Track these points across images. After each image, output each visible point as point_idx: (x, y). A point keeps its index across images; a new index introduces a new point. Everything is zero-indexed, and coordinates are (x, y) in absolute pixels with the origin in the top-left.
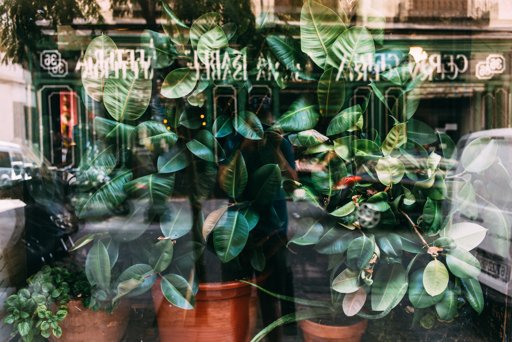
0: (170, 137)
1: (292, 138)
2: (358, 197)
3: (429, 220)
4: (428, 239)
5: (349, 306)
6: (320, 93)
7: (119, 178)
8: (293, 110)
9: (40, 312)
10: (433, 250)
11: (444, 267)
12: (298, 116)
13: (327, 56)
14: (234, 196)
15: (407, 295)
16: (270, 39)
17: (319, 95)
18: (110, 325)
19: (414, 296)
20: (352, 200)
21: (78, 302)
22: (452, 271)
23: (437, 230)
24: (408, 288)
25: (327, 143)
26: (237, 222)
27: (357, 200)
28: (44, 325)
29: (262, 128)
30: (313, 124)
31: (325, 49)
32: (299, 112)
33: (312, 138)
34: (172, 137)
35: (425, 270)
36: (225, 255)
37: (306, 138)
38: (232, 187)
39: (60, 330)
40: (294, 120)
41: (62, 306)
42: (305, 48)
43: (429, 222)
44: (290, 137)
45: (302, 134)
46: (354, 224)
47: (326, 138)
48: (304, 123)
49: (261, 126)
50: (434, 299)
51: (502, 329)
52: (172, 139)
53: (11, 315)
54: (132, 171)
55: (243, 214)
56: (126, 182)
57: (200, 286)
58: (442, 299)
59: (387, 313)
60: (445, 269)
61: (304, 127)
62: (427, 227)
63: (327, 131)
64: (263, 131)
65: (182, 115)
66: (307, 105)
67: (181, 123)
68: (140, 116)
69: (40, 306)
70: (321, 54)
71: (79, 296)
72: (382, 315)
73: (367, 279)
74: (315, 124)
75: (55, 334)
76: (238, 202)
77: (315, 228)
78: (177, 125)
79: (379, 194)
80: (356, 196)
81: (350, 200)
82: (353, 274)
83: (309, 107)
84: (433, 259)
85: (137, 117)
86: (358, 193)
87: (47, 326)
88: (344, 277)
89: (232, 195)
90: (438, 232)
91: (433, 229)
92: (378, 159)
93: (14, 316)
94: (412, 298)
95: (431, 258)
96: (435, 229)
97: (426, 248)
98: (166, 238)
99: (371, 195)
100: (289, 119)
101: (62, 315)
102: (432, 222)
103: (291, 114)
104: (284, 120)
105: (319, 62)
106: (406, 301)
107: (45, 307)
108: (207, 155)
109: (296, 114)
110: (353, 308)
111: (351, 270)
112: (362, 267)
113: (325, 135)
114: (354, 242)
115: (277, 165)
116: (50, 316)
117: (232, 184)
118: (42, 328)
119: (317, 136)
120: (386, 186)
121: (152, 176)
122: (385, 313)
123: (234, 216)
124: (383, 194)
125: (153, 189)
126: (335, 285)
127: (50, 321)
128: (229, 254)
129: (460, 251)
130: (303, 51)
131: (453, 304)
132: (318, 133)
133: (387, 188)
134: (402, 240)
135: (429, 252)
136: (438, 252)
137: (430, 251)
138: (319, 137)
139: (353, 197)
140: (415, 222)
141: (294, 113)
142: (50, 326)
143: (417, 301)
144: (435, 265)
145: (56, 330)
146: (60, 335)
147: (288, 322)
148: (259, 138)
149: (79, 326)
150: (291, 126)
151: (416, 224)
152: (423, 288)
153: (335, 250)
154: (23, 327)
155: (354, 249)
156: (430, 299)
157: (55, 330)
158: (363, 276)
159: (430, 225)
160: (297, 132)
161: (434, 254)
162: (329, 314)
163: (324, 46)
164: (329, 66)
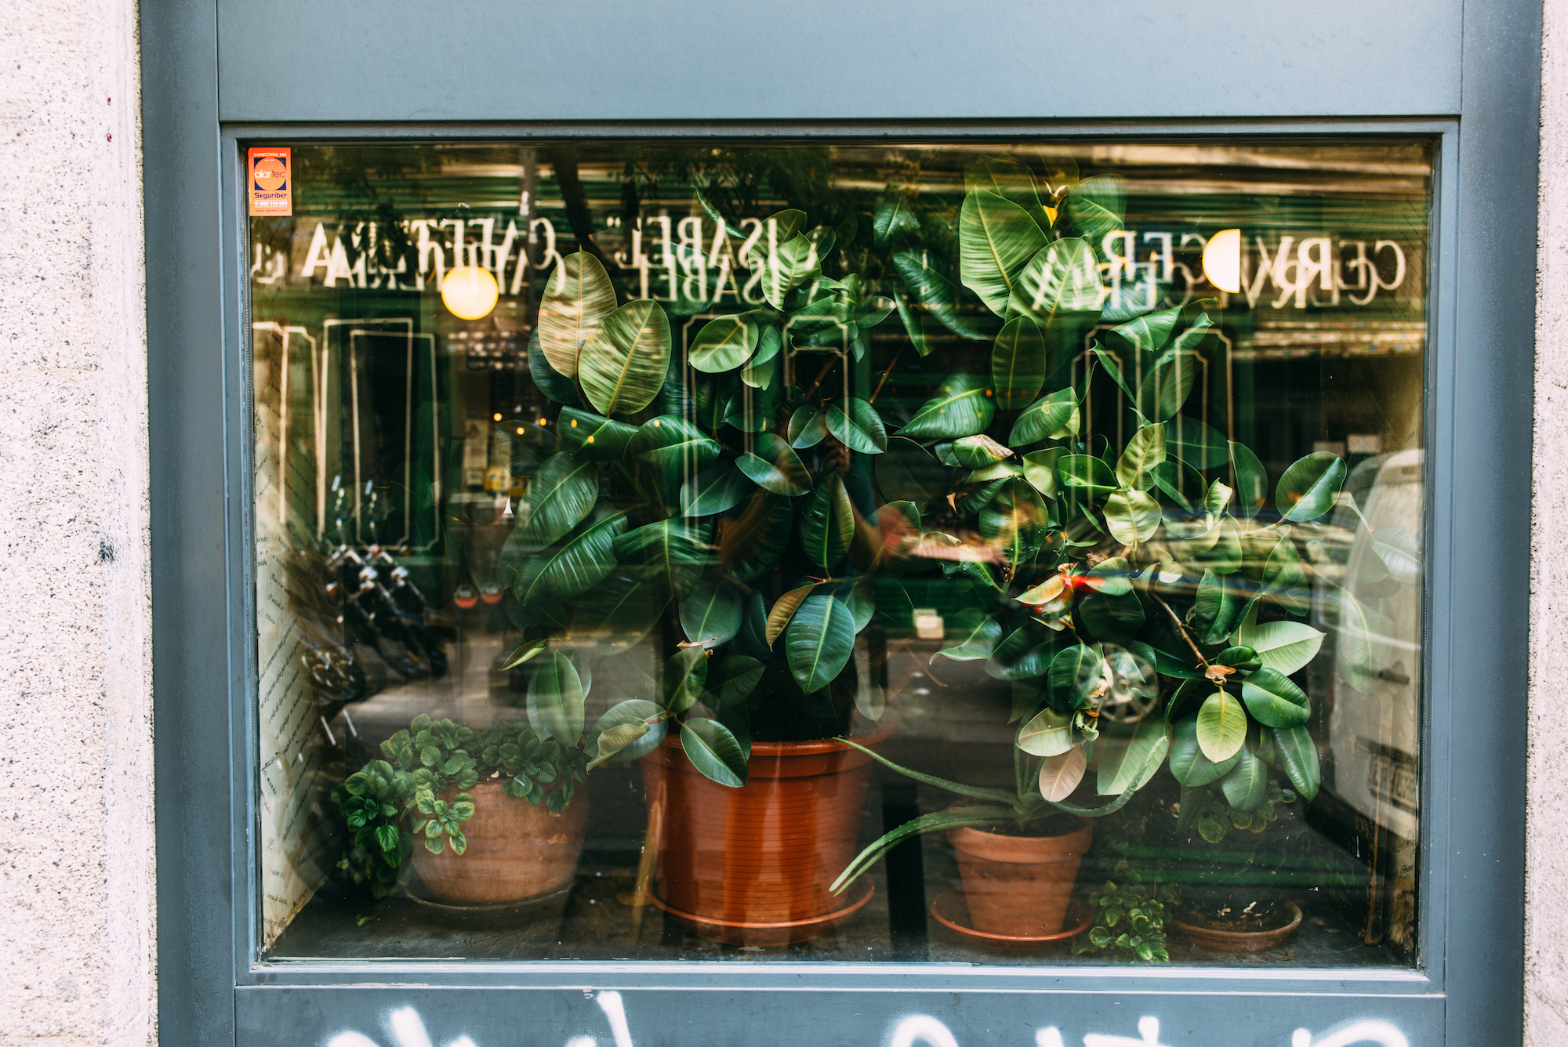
0: (705, 447)
1: (942, 451)
2: (1069, 568)
3: (1207, 612)
4: (1206, 650)
5: (1051, 784)
6: (997, 364)
7: (601, 526)
8: (944, 395)
9: (423, 803)
10: (1217, 672)
11: (1237, 706)
12: (954, 407)
13: (1011, 294)
14: (825, 565)
15: (1166, 764)
16: (903, 262)
17: (994, 368)
18: (553, 841)
19: (1179, 764)
20: (1059, 572)
21: (495, 787)
22: (1252, 713)
23: (1225, 633)
24: (1170, 750)
25: (1010, 461)
26: (832, 617)
27: (1068, 572)
28: (434, 827)
29: (884, 432)
30: (983, 424)
31: (1008, 280)
32: (955, 401)
33: (980, 452)
34: (710, 446)
35: (1201, 713)
36: (809, 678)
37: (968, 451)
38: (823, 546)
39: (463, 839)
40: (946, 416)
41: (463, 794)
42: (967, 278)
43: (1208, 616)
44: (938, 448)
45: (962, 443)
46: (1062, 620)
47: (1008, 452)
48: (966, 422)
49: (881, 427)
50: (1219, 769)
51: (1372, 852)
52: (709, 450)
53: (360, 811)
54: (625, 514)
55: (843, 601)
56: (616, 535)
57: (753, 747)
58: (1234, 769)
59: (1128, 798)
60: (1240, 708)
61: (965, 429)
62: (1204, 627)
63: (1011, 438)
64: (885, 436)
65: (728, 405)
66: (972, 388)
67: (727, 420)
68: (645, 405)
69: (421, 790)
70: (999, 288)
71: (493, 776)
72: (1118, 804)
73: (1086, 727)
74: (987, 424)
75: (453, 846)
76: (833, 576)
77: (985, 629)
78: (718, 423)
79: (1111, 562)
80: (1067, 565)
81: (1056, 572)
82: (1060, 719)
83: (975, 391)
84: (1218, 691)
85: (639, 407)
86: (1071, 560)
87: (439, 830)
88: (1042, 723)
89: (822, 563)
90: (1227, 637)
91: (1215, 631)
92: (1108, 493)
93: (366, 812)
94: (1176, 766)
95: (1211, 688)
96: (1221, 630)
97: (1204, 669)
98: (694, 644)
99: (1096, 563)
100: (936, 413)
101: (466, 810)
102: (1215, 616)
103: (940, 403)
104: (927, 415)
105: (995, 306)
106: (1164, 774)
107: (429, 792)
108: (777, 484)
109: (949, 404)
110: (1060, 787)
111: (1057, 712)
112: (1077, 704)
113: (1006, 445)
114: (1063, 656)
115: (913, 504)
116: (443, 810)
117: (823, 541)
118: (429, 834)
119: (990, 447)
120: (1124, 547)
121: (669, 523)
122: (1123, 799)
123: (825, 605)
124: (1119, 562)
125: (671, 547)
126: (1025, 739)
127: (443, 820)
128: (817, 676)
129: (1270, 675)
130: (965, 283)
131: (1257, 780)
132: (993, 442)
133: (1127, 551)
134: (1157, 654)
135: (1207, 676)
136: (1226, 676)
137: (1210, 673)
138: (995, 450)
139: (1060, 567)
140: (1183, 619)
141: (946, 402)
142: (444, 830)
143: (1186, 773)
144: (1220, 700)
145: (456, 838)
146: (463, 850)
147: (929, 830)
148: (879, 451)
149: (494, 838)
150: (940, 429)
151: (1184, 621)
152: (1198, 749)
153: (1025, 672)
154: (385, 835)
155: (1063, 668)
156: (1211, 768)
157: (453, 838)
158: (1080, 722)
159: (1212, 621)
160: (951, 439)
161: (1217, 679)
162: (1012, 819)
163: (1004, 273)
164: (1016, 314)
